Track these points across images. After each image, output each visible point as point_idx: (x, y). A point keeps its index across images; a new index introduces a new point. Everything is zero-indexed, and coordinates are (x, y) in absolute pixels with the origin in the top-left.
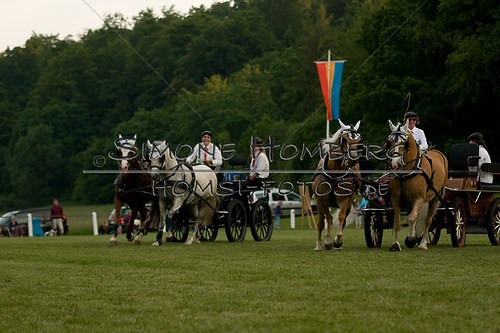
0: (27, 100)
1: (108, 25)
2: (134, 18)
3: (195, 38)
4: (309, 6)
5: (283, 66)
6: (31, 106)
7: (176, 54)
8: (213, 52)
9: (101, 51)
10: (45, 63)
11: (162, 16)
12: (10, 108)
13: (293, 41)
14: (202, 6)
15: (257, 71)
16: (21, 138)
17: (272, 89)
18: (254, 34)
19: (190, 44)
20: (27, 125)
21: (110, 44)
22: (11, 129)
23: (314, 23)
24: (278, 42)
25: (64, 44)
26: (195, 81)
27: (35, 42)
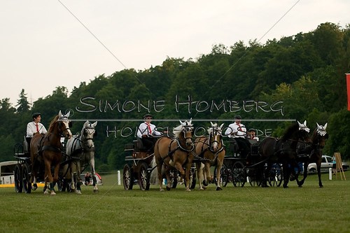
1: (215, 52)
2: (231, 47)
3: (270, 60)
4: (342, 39)
5: (326, 77)
7: (258, 69)
8: (281, 68)
9: (211, 68)
10: (175, 77)
11: (249, 46)
13: (332, 61)
14: (274, 39)
15: (309, 81)
17: (319, 92)
18: (307, 57)
19: (267, 63)
21: (216, 64)
23: (346, 50)
24: (322, 62)
25: (187, 64)
26: (270, 87)
27: (168, 63)
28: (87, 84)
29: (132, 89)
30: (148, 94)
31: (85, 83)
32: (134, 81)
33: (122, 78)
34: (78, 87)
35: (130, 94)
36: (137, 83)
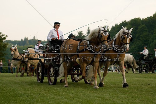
0: (154, 32)
6: (155, 34)
12: (149, 34)
16: (152, 43)
20: (153, 39)
22: (149, 40)
28: (118, 25)
29: (139, 27)
30: (146, 29)
31: (117, 24)
32: (140, 23)
33: (134, 22)
34: (114, 26)
35: (138, 30)
36: (141, 24)
